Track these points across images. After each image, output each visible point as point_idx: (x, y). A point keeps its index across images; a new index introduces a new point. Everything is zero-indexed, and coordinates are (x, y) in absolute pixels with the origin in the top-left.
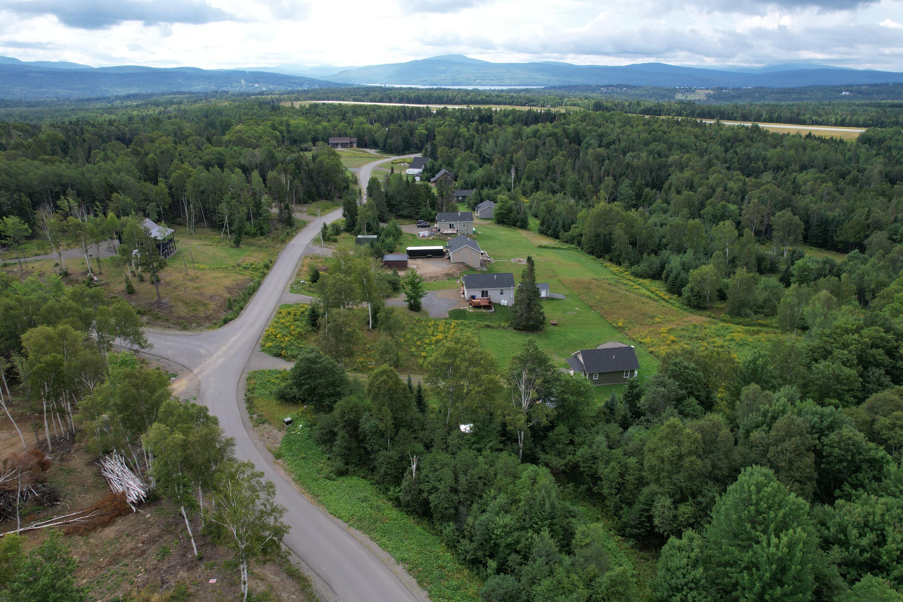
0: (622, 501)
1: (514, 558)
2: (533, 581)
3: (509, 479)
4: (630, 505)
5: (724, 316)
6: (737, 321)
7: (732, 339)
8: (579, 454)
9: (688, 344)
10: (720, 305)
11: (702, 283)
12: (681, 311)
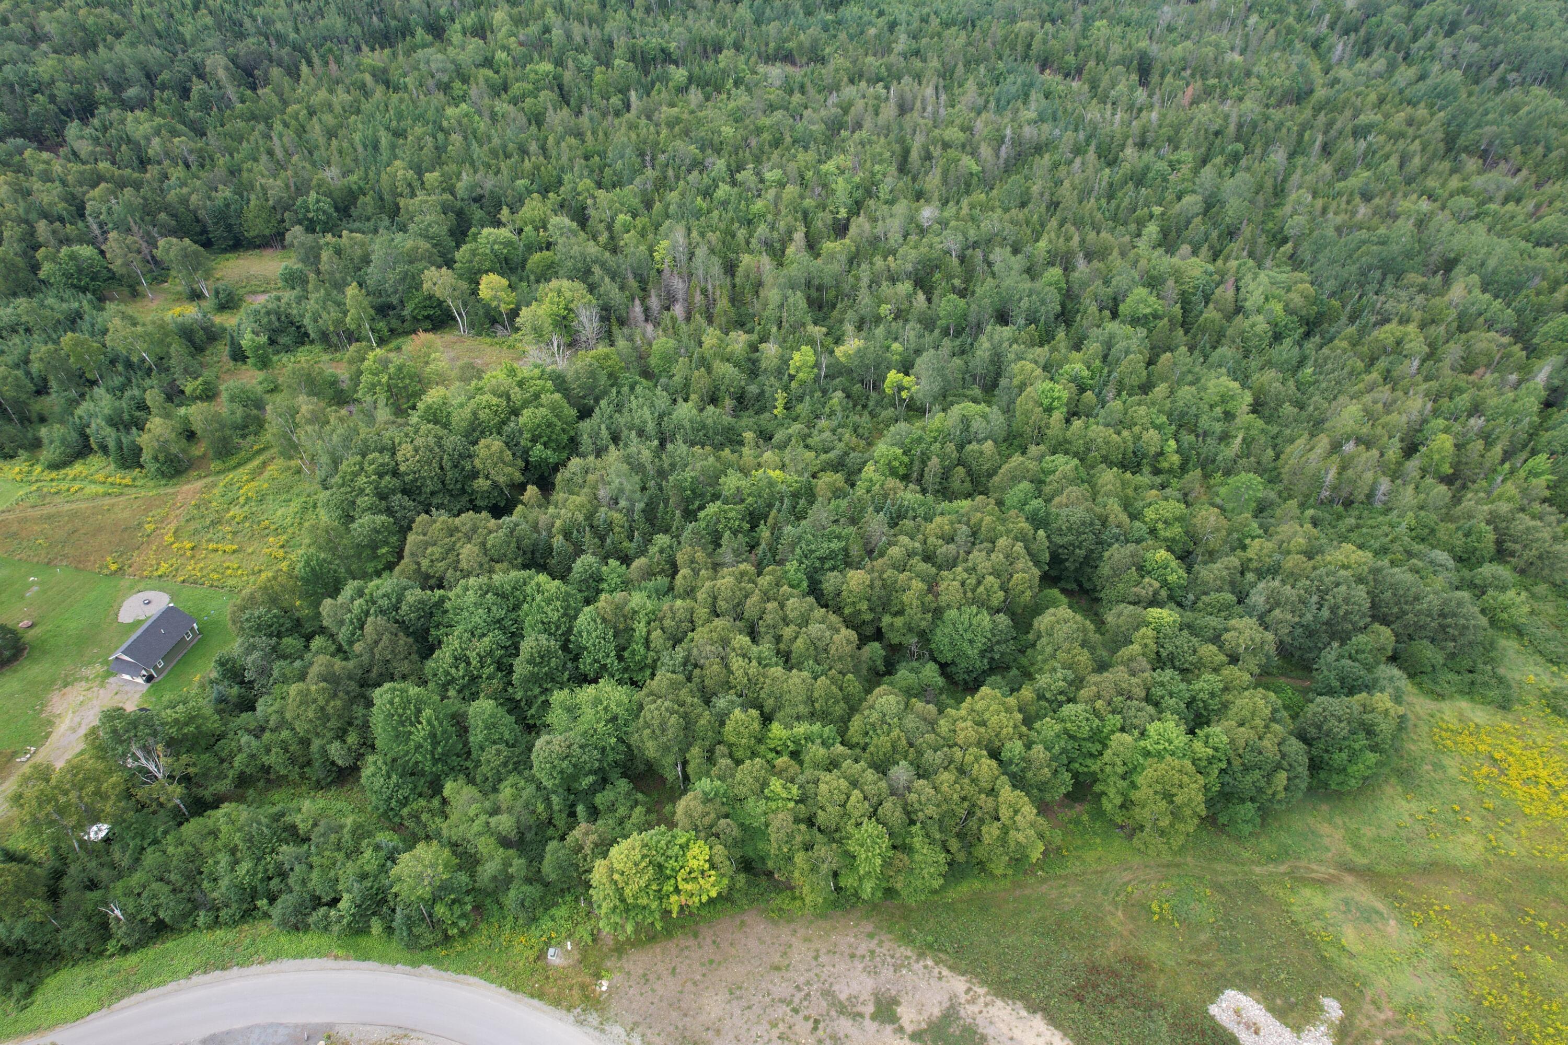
0: (302, 767)
1: (274, 884)
2: (304, 882)
3: (211, 839)
4: (309, 763)
5: (215, 465)
6: (232, 462)
7: (248, 499)
8: (236, 764)
9: (210, 540)
10: (198, 450)
11: (164, 446)
12: (162, 491)
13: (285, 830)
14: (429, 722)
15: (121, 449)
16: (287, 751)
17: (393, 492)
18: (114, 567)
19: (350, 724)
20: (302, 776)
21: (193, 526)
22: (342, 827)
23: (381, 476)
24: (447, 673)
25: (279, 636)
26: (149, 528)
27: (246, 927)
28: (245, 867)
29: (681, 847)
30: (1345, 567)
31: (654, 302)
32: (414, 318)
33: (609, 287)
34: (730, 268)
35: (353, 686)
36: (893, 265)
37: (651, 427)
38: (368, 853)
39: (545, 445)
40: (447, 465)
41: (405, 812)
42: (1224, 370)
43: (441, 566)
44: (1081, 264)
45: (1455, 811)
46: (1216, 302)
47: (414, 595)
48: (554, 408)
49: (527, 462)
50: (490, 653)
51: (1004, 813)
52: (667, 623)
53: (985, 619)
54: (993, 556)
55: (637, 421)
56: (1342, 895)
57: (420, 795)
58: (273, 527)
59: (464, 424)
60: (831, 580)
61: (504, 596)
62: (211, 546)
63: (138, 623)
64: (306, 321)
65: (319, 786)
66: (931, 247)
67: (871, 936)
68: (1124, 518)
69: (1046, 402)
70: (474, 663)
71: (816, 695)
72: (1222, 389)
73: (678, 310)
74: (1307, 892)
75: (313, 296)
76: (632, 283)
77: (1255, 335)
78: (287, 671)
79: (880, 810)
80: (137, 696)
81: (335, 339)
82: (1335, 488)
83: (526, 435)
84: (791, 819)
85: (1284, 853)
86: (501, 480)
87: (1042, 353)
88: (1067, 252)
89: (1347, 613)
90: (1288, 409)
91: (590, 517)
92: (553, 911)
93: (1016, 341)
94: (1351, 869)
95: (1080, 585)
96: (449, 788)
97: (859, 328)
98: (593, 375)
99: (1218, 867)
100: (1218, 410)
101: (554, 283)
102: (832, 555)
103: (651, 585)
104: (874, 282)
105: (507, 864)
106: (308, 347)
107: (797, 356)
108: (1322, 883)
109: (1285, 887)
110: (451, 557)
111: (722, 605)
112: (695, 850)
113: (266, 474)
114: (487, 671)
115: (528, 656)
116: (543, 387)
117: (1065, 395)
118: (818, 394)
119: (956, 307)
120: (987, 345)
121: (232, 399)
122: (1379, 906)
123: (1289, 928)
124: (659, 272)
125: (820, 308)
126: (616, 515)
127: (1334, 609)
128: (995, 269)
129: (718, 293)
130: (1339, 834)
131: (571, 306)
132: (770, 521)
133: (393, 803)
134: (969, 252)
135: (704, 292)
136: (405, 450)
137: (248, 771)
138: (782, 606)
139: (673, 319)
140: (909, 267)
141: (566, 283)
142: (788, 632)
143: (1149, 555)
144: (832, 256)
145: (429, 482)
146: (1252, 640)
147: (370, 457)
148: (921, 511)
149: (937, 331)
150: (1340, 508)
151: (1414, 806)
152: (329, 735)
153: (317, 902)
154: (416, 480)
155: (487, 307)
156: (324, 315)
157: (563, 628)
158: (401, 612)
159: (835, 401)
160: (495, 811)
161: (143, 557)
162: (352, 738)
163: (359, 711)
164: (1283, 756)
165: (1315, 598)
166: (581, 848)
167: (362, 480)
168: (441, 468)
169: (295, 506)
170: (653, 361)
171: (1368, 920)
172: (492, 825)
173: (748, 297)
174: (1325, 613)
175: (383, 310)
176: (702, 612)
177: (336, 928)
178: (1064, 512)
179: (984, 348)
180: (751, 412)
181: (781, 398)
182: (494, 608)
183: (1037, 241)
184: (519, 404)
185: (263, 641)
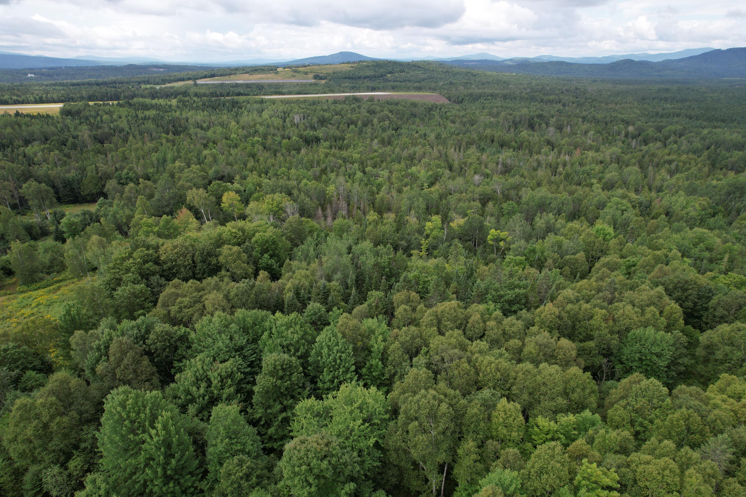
5: (20, 289)
6: (34, 286)
7: (39, 304)
14: (165, 427)
17: (153, 274)
23: (145, 262)
25: (24, 369)
31: (329, 213)
40: (198, 258)
43: (188, 311)
47: (162, 328)
48: (276, 236)
49: (257, 267)
50: (231, 375)
53: (666, 334)
59: (212, 241)
61: (244, 328)
69: (601, 237)
70: (215, 382)
75: (116, 203)
83: (258, 249)
86: (239, 272)
107: (429, 224)
117: (612, 232)
126: (332, 284)
129: (367, 209)
131: (281, 206)
134: (507, 192)
135: (359, 208)
136: (166, 247)
141: (277, 195)
147: (139, 250)
154: (173, 267)
155: (225, 211)
156: (121, 213)
157: (302, 350)
163: (88, 430)
167: (129, 263)
168: (194, 262)
176: (431, 331)
179: (540, 222)
181: (424, 244)
184: (252, 233)
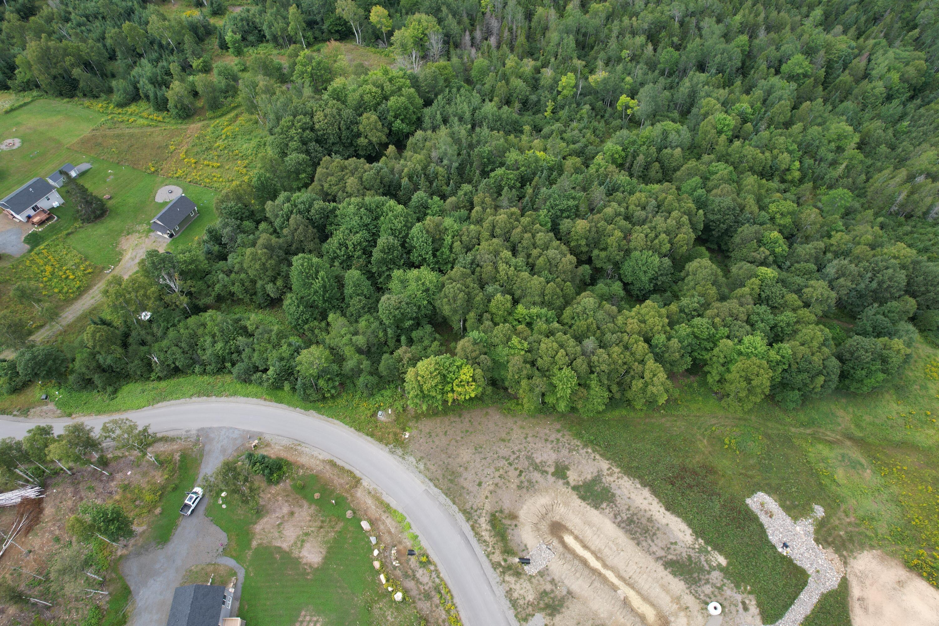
1: (234, 356)
2: (250, 358)
3: (202, 328)
5: (209, 114)
6: (219, 113)
7: (227, 136)
8: (216, 289)
9: (205, 159)
10: (200, 104)
11: (180, 100)
12: (179, 127)
13: (241, 328)
14: (323, 279)
15: (157, 98)
16: (243, 285)
17: (311, 140)
18: (153, 169)
19: (279, 274)
20: (251, 300)
21: (196, 149)
22: (271, 331)
23: (304, 130)
24: (335, 252)
25: (242, 219)
26: (172, 148)
27: (219, 377)
28: (219, 345)
29: (457, 367)
30: (895, 257)
31: (478, 34)
32: (329, 31)
33: (451, 21)
34: (529, 16)
35: (281, 253)
36: (635, 23)
37: (468, 115)
38: (285, 347)
39: (402, 120)
40: (343, 127)
41: (306, 327)
42: (844, 118)
43: (335, 188)
44: (762, 33)
45: (927, 415)
46: (851, 69)
47: (319, 204)
48: (409, 98)
49: (390, 130)
50: (360, 244)
51: (647, 375)
52: (464, 238)
53: (656, 260)
54: (669, 221)
55: (459, 111)
56: (842, 451)
57: (315, 319)
58: (240, 155)
59: (355, 102)
60: (565, 224)
61: (370, 210)
62: (206, 162)
63: (165, 203)
64: (264, 27)
65: (260, 307)
66: (662, 13)
67: (558, 431)
68: (756, 209)
69: (720, 127)
70: (350, 248)
71: (546, 292)
72: (840, 131)
73: (493, 41)
74: (820, 447)
75: (269, 11)
76: (466, 20)
77: (873, 95)
78: (245, 240)
79: (574, 363)
80: (165, 245)
81: (281, 41)
82: (902, 205)
83: (392, 114)
84: (522, 360)
85: (812, 423)
86: (374, 140)
87: (723, 93)
88: (754, 25)
89: (889, 286)
90: (883, 149)
91: (425, 168)
92: (383, 392)
93: (707, 84)
94: (851, 438)
95: (719, 246)
96: (331, 317)
97: (607, 64)
98: (435, 78)
99: (769, 424)
100: (833, 145)
101: (417, 16)
102: (568, 209)
103: (457, 214)
104: (621, 34)
105: (360, 363)
106: (265, 44)
107: (564, 79)
108: (830, 443)
109: (807, 442)
110: (341, 184)
111: (498, 231)
112: (465, 370)
113: (238, 122)
114: (357, 254)
115: (381, 248)
116: (404, 84)
117: (733, 123)
118: (574, 105)
119: (672, 56)
120: (688, 84)
121: (219, 74)
122: (863, 461)
123: (804, 464)
124: (484, 14)
125: (583, 48)
126: (440, 169)
127: (880, 284)
128: (703, 32)
129: (519, 32)
130: (848, 417)
131: (426, 32)
132: (534, 183)
133: (300, 322)
134: (687, 19)
135: (510, 30)
136: (319, 116)
137: (222, 294)
138: (534, 236)
139: (489, 46)
140: (646, 26)
141: (424, 16)
142: (535, 252)
143: (766, 234)
144: (596, 13)
145: (331, 137)
146: (822, 295)
147: (298, 118)
148: (628, 188)
149: (657, 72)
150: (902, 219)
151: (901, 408)
152: (267, 279)
153: (256, 369)
154: (324, 134)
155: (374, 27)
156: (276, 24)
157: (403, 234)
158: (311, 214)
159: (584, 111)
160: (356, 333)
161: (169, 165)
162: (279, 283)
163: (284, 268)
164: (825, 367)
165: (869, 275)
166: (401, 360)
167: (293, 131)
168: (339, 129)
169: (254, 143)
170: (473, 73)
171: (854, 468)
172: (354, 340)
173: (538, 36)
174: (874, 285)
175: (311, 24)
176: (486, 234)
177: (266, 384)
178: (718, 199)
179: (686, 85)
180: (530, 113)
181: (550, 105)
182: (364, 217)
183: (735, 15)
184: (388, 93)
185: (233, 222)
